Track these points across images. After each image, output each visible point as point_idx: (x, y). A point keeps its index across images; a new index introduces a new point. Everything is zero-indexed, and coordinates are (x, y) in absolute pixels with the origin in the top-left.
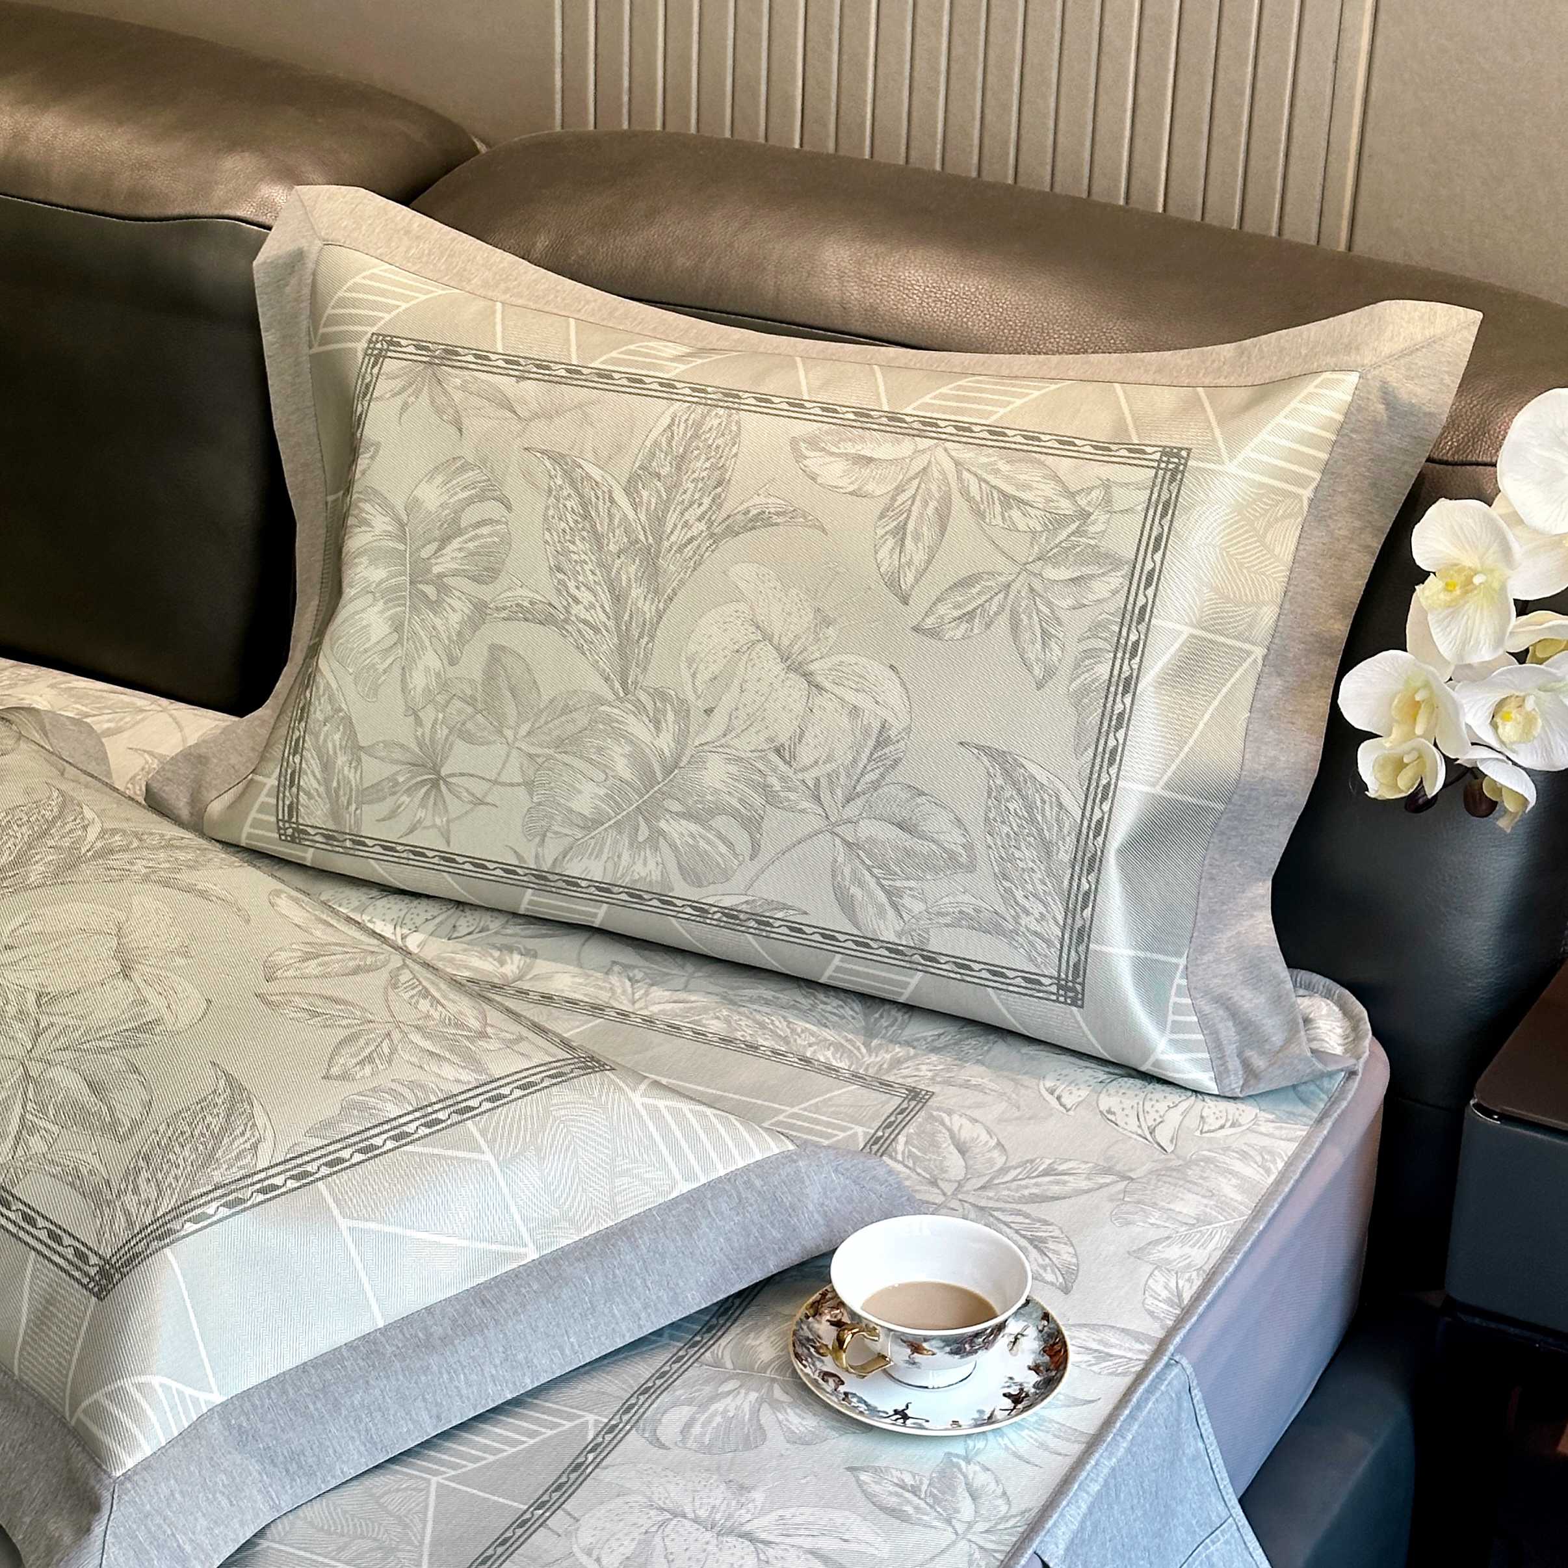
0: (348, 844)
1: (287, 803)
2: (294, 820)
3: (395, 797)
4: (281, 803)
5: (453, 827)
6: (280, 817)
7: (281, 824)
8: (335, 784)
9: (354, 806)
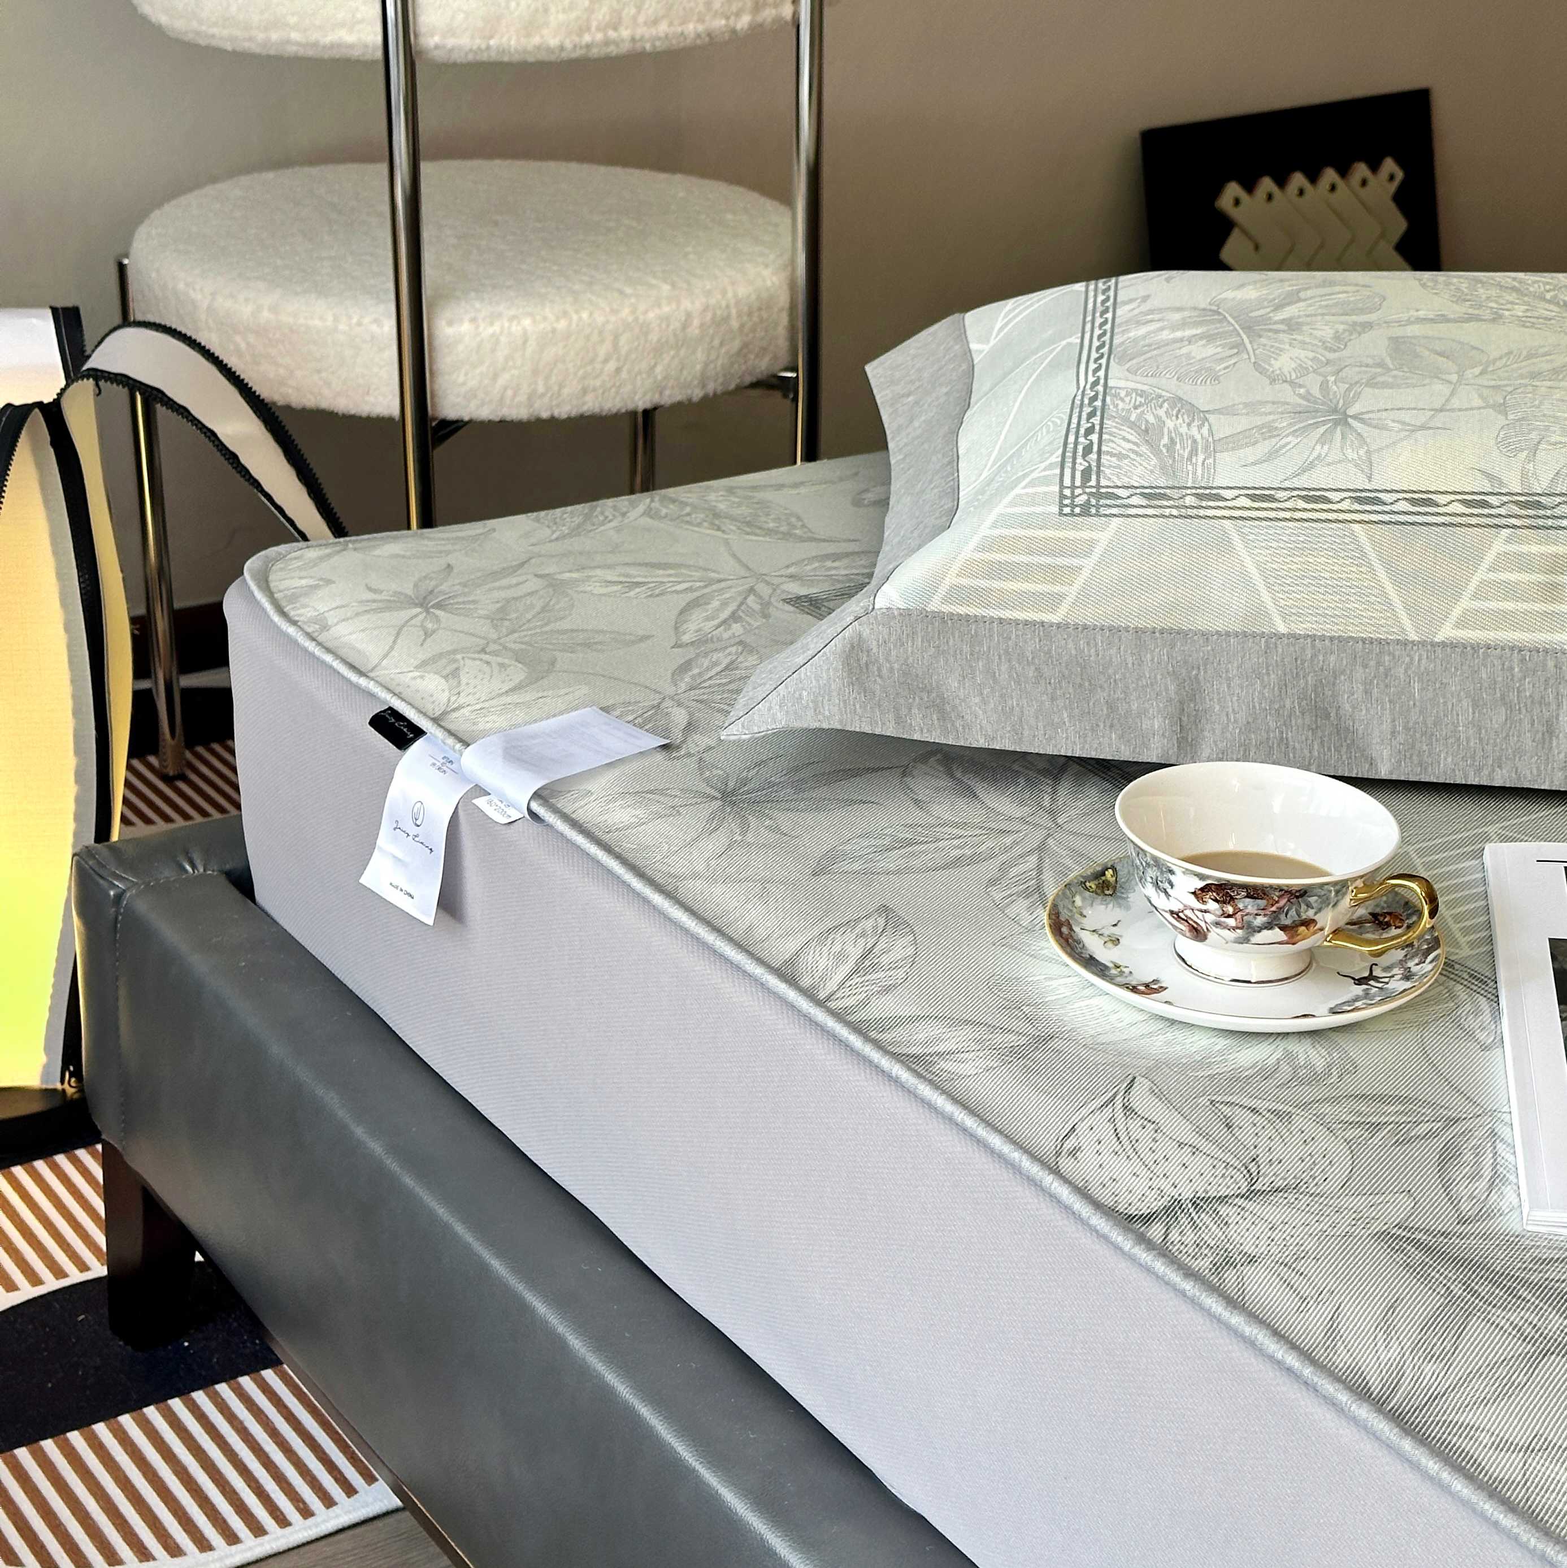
0: (1189, 501)
1: (1080, 468)
2: (1093, 483)
3: (1274, 441)
4: (1068, 472)
5: (1375, 457)
6: (1067, 482)
7: (1067, 492)
8: (1165, 440)
9: (1201, 457)
